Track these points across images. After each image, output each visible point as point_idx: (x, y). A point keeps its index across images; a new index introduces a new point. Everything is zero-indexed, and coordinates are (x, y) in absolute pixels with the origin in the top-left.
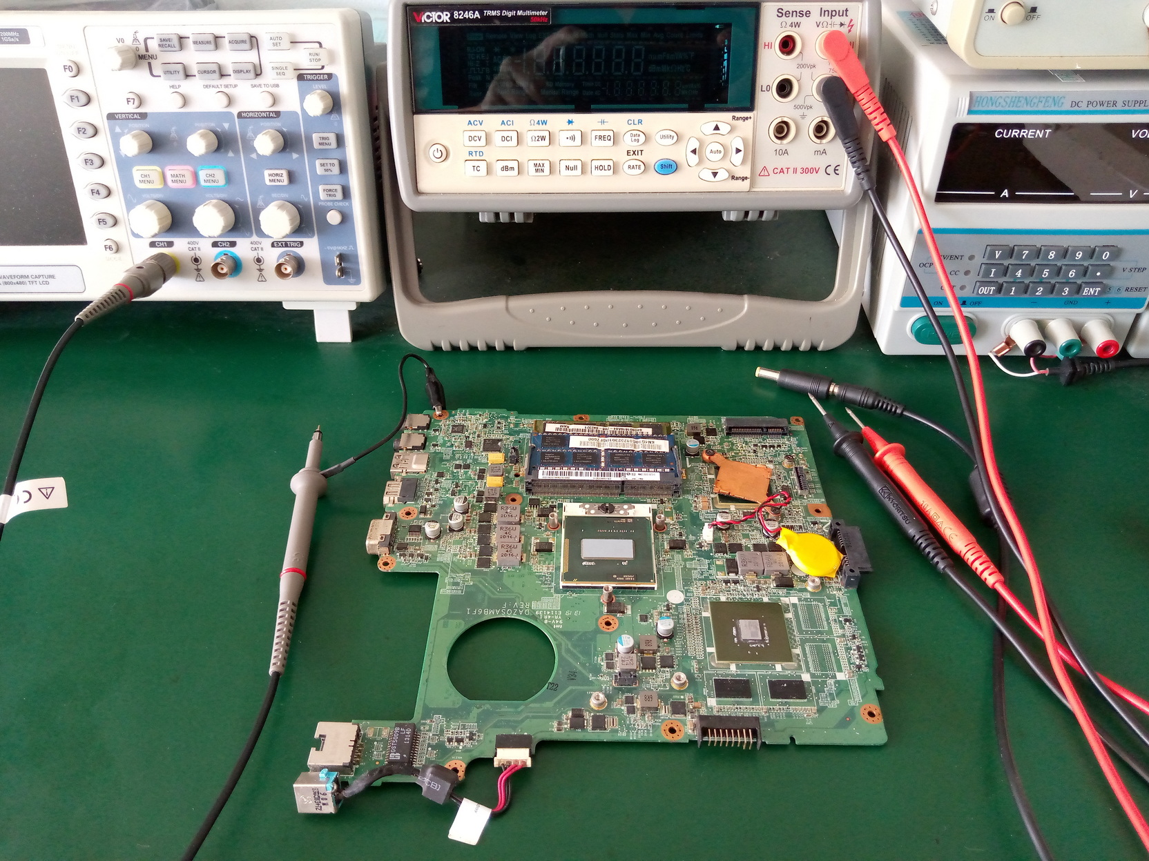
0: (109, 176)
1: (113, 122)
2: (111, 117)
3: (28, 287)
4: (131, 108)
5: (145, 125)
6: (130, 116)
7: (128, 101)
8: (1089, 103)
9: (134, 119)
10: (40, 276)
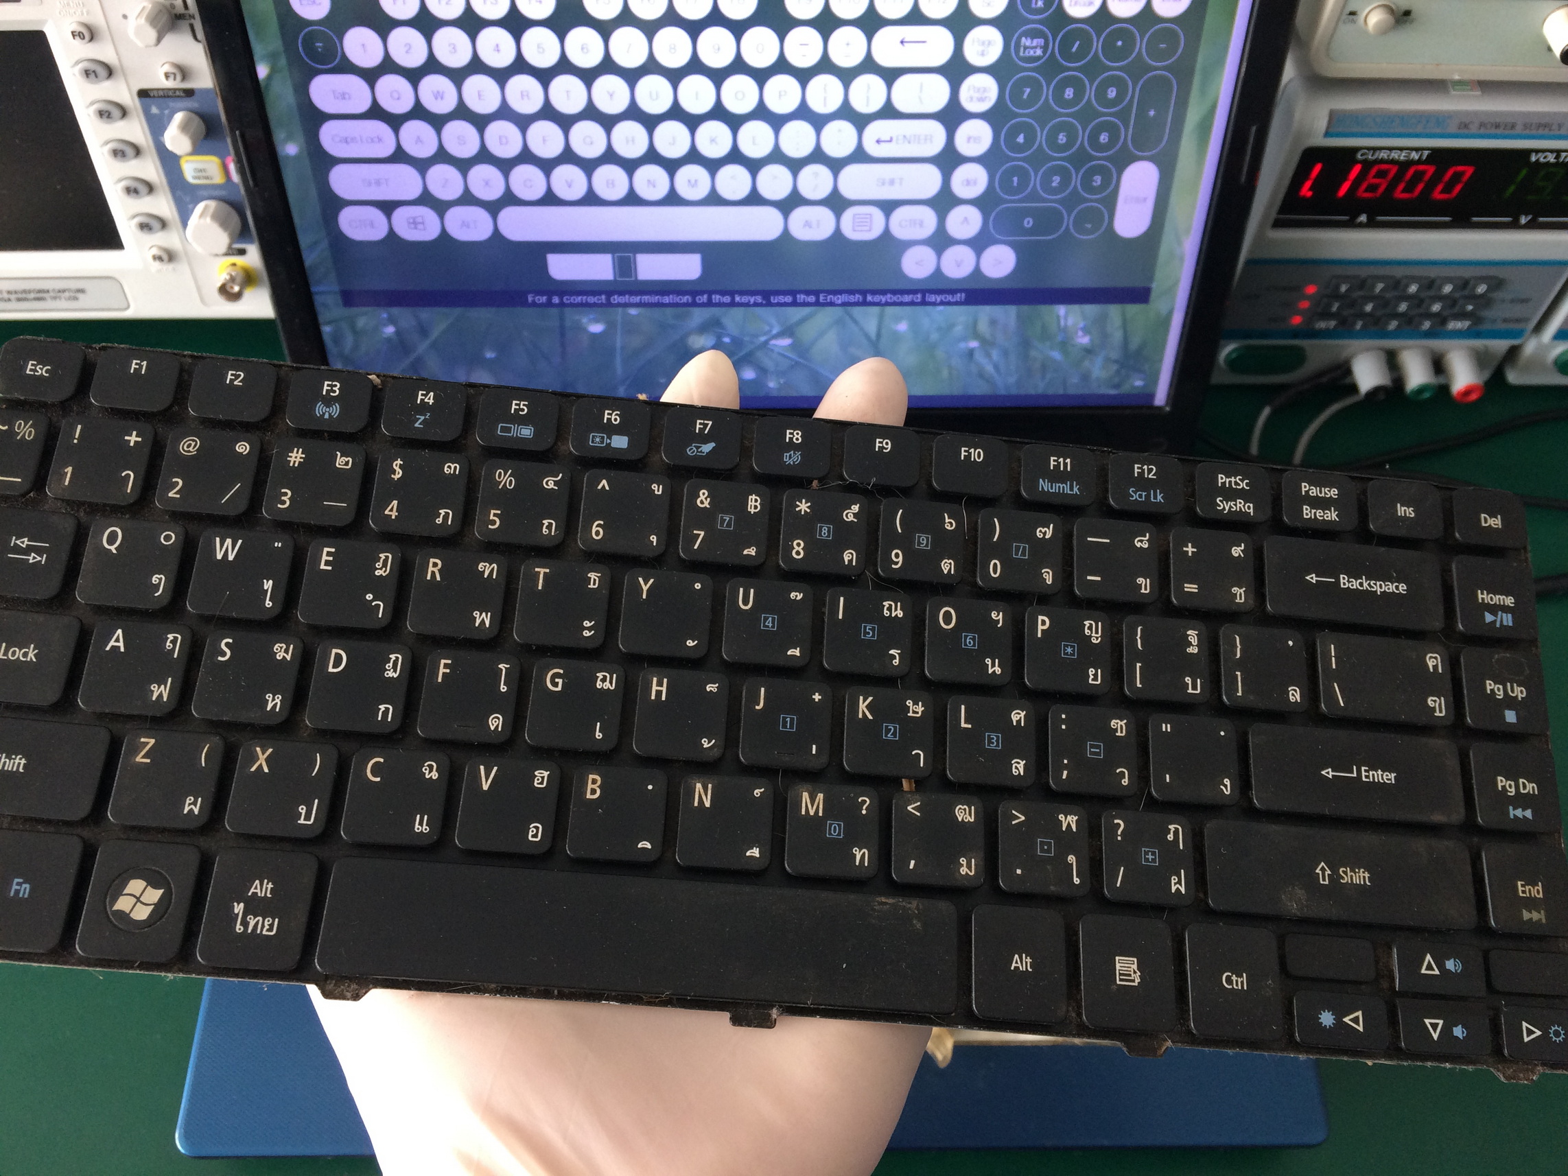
0: (149, 169)
1: (148, 99)
2: (143, 94)
3: (49, 304)
4: (170, 84)
5: (192, 103)
6: (171, 94)
7: (167, 76)
8: (1482, 125)
9: (176, 96)
10: (64, 291)
